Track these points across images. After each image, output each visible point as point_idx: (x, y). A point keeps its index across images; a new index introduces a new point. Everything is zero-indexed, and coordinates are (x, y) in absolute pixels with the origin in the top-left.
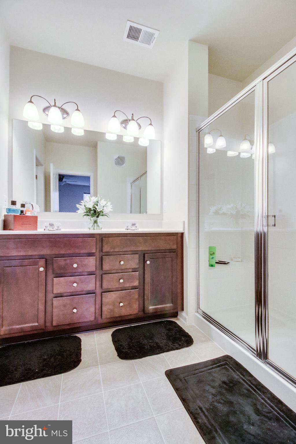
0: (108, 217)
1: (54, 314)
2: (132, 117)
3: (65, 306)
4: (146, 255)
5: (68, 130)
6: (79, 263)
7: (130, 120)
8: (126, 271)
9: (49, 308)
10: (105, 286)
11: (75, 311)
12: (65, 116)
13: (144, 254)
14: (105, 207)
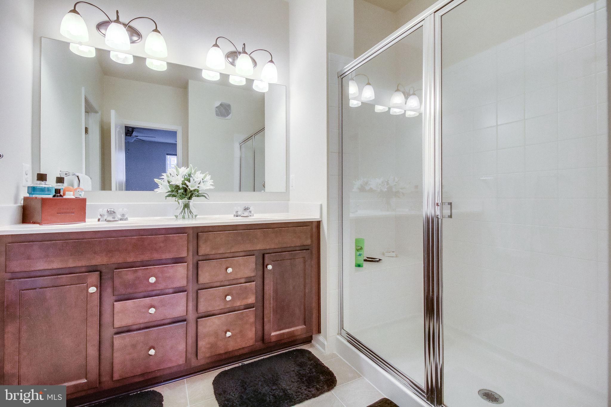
0: (206, 198)
1: (116, 361)
2: (244, 48)
3: (134, 346)
4: (266, 256)
5: (139, 60)
6: (160, 275)
7: (240, 53)
8: (234, 282)
9: (106, 353)
10: (202, 308)
11: (152, 352)
12: (135, 38)
13: (264, 255)
14: (202, 184)
